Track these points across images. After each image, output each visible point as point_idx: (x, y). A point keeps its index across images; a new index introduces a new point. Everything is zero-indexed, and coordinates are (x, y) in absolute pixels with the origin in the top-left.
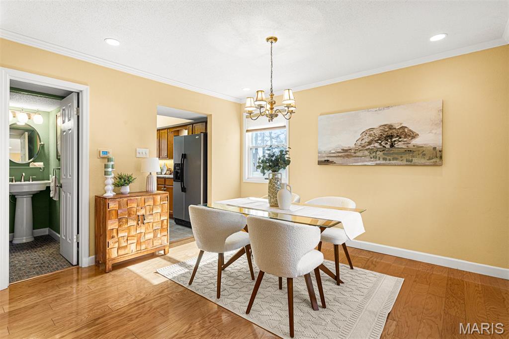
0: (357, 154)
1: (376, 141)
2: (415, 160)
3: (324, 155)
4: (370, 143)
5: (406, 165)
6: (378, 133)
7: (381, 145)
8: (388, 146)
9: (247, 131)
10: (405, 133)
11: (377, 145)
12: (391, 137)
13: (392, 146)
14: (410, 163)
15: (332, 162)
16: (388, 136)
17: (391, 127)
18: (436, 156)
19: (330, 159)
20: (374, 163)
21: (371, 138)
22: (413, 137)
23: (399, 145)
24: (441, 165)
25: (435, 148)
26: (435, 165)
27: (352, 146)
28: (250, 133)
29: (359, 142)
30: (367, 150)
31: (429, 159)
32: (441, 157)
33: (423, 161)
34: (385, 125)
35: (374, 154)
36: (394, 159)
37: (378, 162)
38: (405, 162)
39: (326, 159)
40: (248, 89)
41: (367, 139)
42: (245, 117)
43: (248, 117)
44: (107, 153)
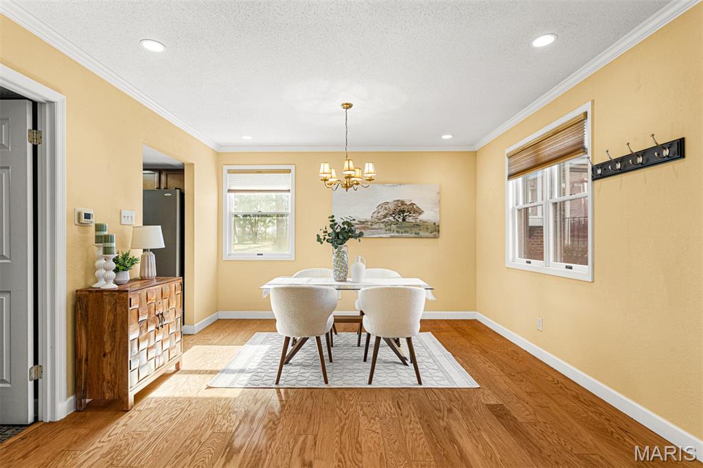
0: (374, 226)
1: (391, 215)
2: (421, 233)
4: (385, 216)
5: (415, 237)
6: (392, 207)
7: (395, 218)
8: (400, 220)
9: (230, 191)
10: (414, 210)
11: (391, 218)
12: (403, 212)
13: (404, 220)
14: (418, 236)
16: (400, 211)
17: (403, 203)
18: (435, 230)
20: (388, 235)
21: (386, 211)
22: (420, 214)
23: (409, 219)
24: (438, 238)
25: (435, 224)
26: (435, 237)
27: (369, 218)
28: (232, 195)
29: (375, 215)
30: (382, 222)
31: (431, 233)
32: (439, 231)
33: (427, 234)
34: (398, 201)
35: (389, 227)
36: (406, 232)
37: (392, 234)
38: (413, 235)
40: (250, 138)
41: (383, 213)
42: (225, 171)
43: (230, 172)
44: (88, 216)
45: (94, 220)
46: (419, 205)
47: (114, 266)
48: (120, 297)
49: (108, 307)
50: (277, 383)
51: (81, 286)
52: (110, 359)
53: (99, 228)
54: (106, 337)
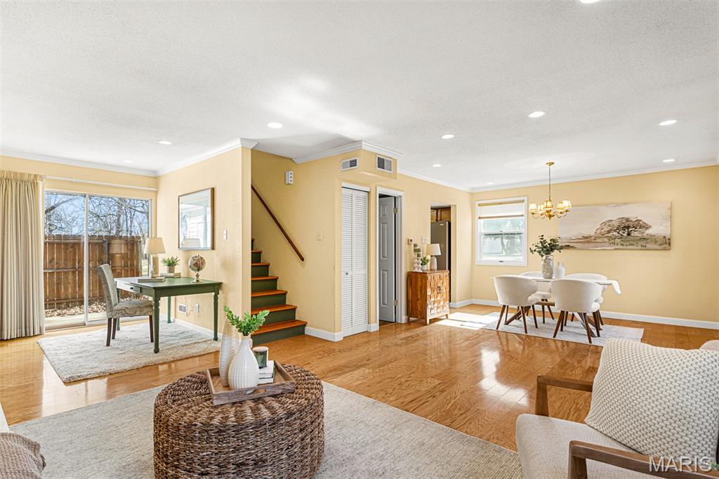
0: (597, 240)
1: (615, 231)
2: (649, 246)
3: (565, 241)
4: (609, 232)
5: (641, 250)
6: (616, 224)
7: (618, 233)
8: (625, 235)
9: (480, 218)
10: (639, 225)
11: (615, 233)
12: (628, 227)
13: (629, 234)
14: (644, 248)
15: (573, 247)
16: (625, 227)
17: (628, 220)
18: (666, 243)
19: (571, 245)
20: (613, 248)
21: (610, 228)
22: (647, 228)
23: (635, 234)
24: (669, 250)
25: (665, 237)
26: (665, 249)
27: (592, 233)
28: (482, 220)
29: (599, 231)
30: (606, 237)
31: (660, 245)
32: (670, 244)
33: (655, 246)
34: (623, 218)
35: (613, 241)
36: (630, 245)
37: (617, 247)
38: (640, 247)
39: (567, 244)
41: (606, 229)
42: (477, 205)
43: (479, 205)
44: (411, 241)
45: (413, 242)
46: (646, 220)
47: (421, 262)
48: (424, 274)
49: (419, 280)
50: (497, 328)
51: (409, 270)
52: (420, 302)
53: (415, 245)
54: (419, 292)
